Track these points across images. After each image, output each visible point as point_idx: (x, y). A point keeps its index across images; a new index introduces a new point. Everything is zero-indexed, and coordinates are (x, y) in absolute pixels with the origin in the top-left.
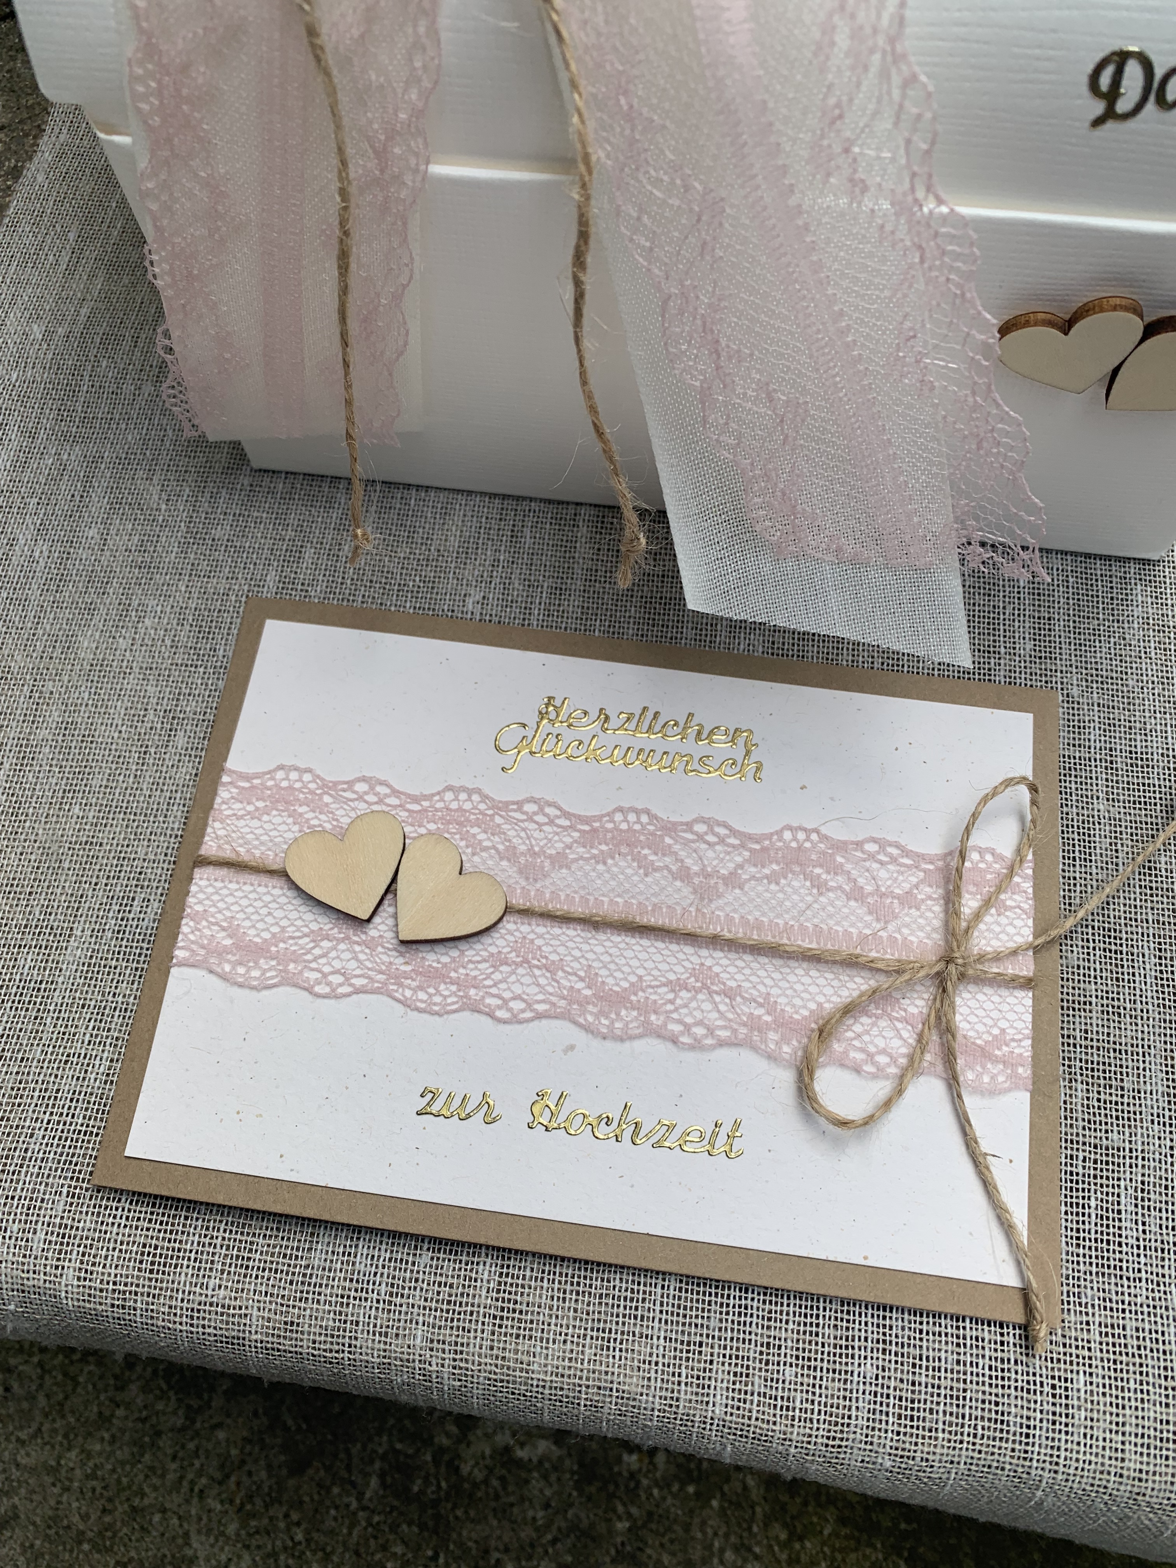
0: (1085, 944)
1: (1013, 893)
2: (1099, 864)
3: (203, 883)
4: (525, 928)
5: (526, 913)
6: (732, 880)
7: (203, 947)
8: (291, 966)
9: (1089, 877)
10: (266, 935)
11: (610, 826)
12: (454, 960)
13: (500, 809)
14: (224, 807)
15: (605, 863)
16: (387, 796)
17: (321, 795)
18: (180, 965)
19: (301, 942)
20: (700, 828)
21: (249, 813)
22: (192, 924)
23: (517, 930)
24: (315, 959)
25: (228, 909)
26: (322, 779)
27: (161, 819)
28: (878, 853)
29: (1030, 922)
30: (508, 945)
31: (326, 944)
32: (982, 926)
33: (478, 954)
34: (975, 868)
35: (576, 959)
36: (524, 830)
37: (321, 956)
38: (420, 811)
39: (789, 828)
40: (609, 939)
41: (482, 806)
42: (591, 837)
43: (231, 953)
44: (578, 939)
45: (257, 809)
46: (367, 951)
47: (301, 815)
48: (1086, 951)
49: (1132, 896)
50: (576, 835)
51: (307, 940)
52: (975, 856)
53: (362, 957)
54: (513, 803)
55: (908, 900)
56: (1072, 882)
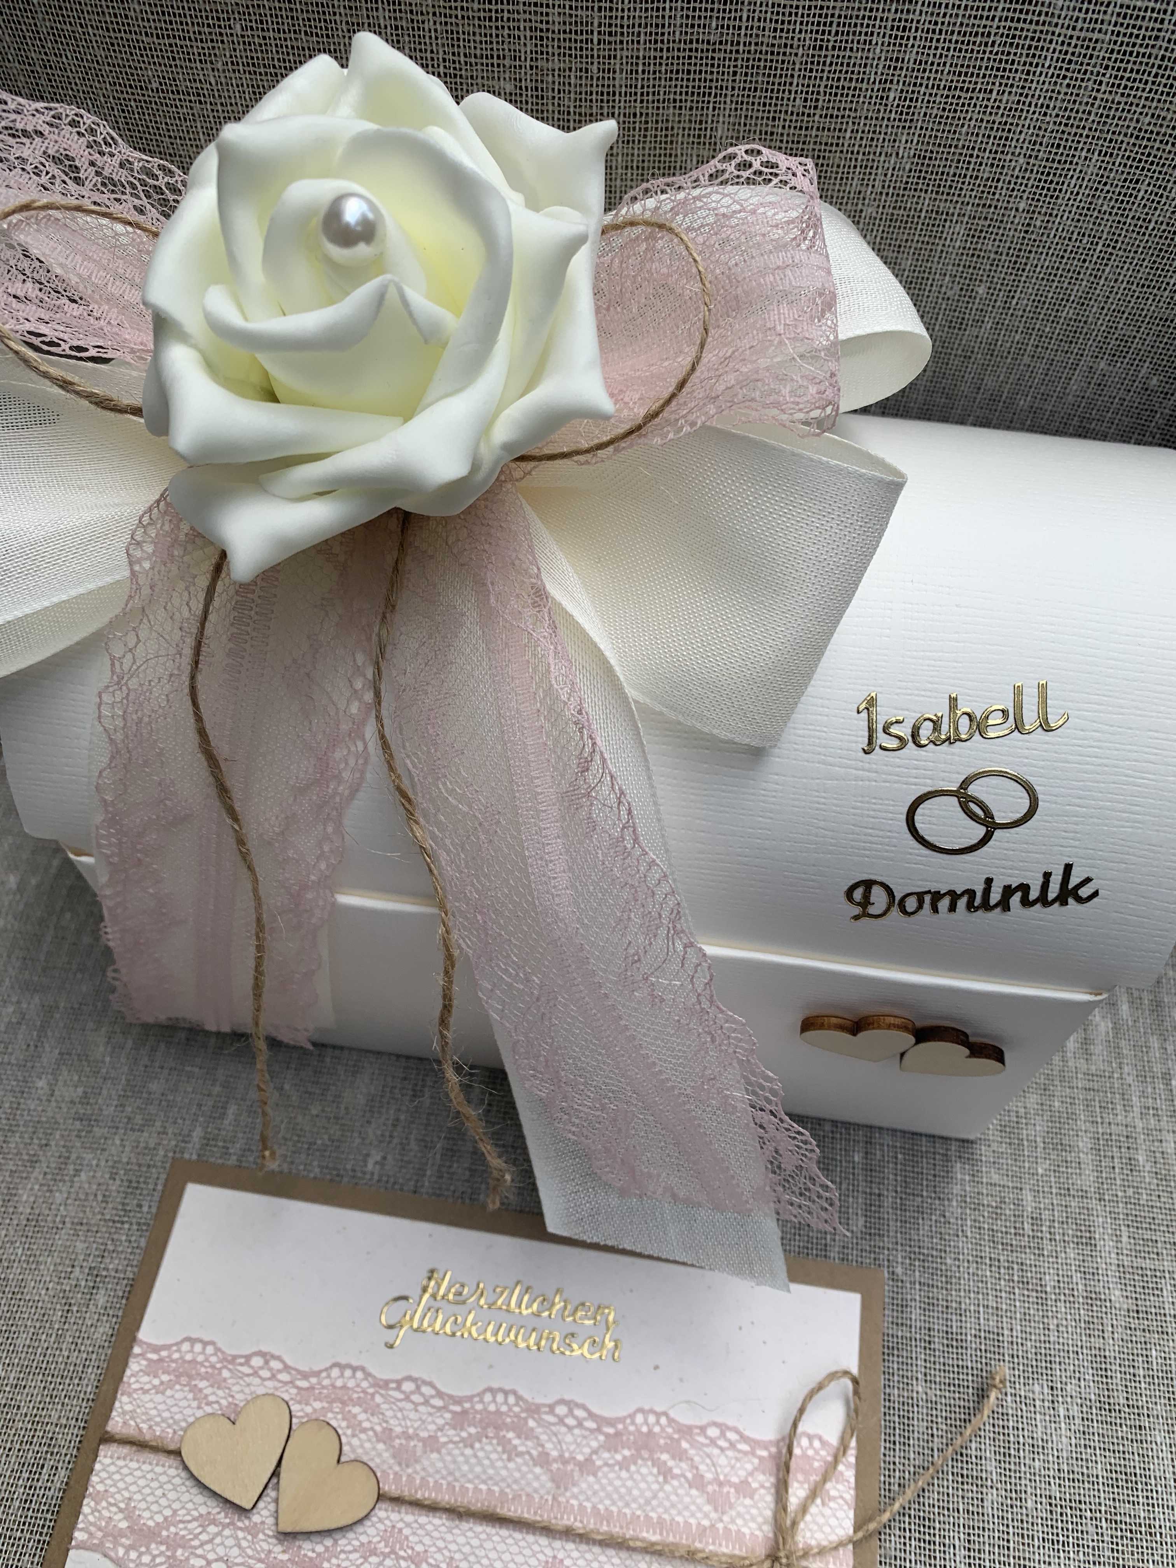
0: (902, 1533)
1: (837, 1482)
2: (917, 1449)
3: (107, 1461)
4: (395, 1516)
5: (397, 1501)
6: (587, 1466)
7: (100, 1529)
8: (179, 1552)
9: (907, 1462)
10: (159, 1518)
11: (479, 1407)
12: (327, 1548)
13: (380, 1387)
14: (133, 1380)
15: (472, 1447)
16: (279, 1371)
17: (220, 1369)
18: (78, 1547)
19: (190, 1526)
20: (561, 1410)
21: (154, 1387)
22: (92, 1504)
23: (388, 1518)
24: (202, 1545)
25: (126, 1489)
26: (223, 1353)
27: (76, 1381)
28: (719, 1438)
29: (851, 1514)
30: (378, 1535)
31: (212, 1529)
32: (808, 1518)
33: (349, 1544)
34: (804, 1455)
35: (440, 1550)
36: (401, 1410)
37: (207, 1542)
38: (307, 1389)
39: (641, 1410)
40: (471, 1529)
41: (365, 1384)
42: (460, 1420)
43: (126, 1536)
44: (443, 1529)
45: (162, 1383)
46: (249, 1537)
47: (201, 1390)
48: (902, 1540)
49: (945, 1483)
50: (448, 1416)
51: (195, 1524)
52: (805, 1442)
53: (244, 1544)
54: (393, 1381)
55: (743, 1488)
56: (892, 1467)
